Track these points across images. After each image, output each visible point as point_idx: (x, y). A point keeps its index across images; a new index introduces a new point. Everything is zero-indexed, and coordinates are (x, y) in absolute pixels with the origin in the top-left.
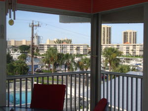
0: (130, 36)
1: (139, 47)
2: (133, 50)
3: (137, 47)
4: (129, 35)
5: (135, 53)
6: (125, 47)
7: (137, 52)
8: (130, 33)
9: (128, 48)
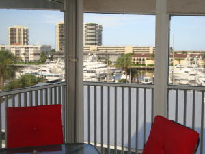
0: (20, 34)
1: (33, 49)
2: (24, 54)
3: (30, 49)
4: (17, 32)
5: (28, 58)
6: (14, 49)
7: (30, 56)
8: (20, 30)
9: (19, 51)
